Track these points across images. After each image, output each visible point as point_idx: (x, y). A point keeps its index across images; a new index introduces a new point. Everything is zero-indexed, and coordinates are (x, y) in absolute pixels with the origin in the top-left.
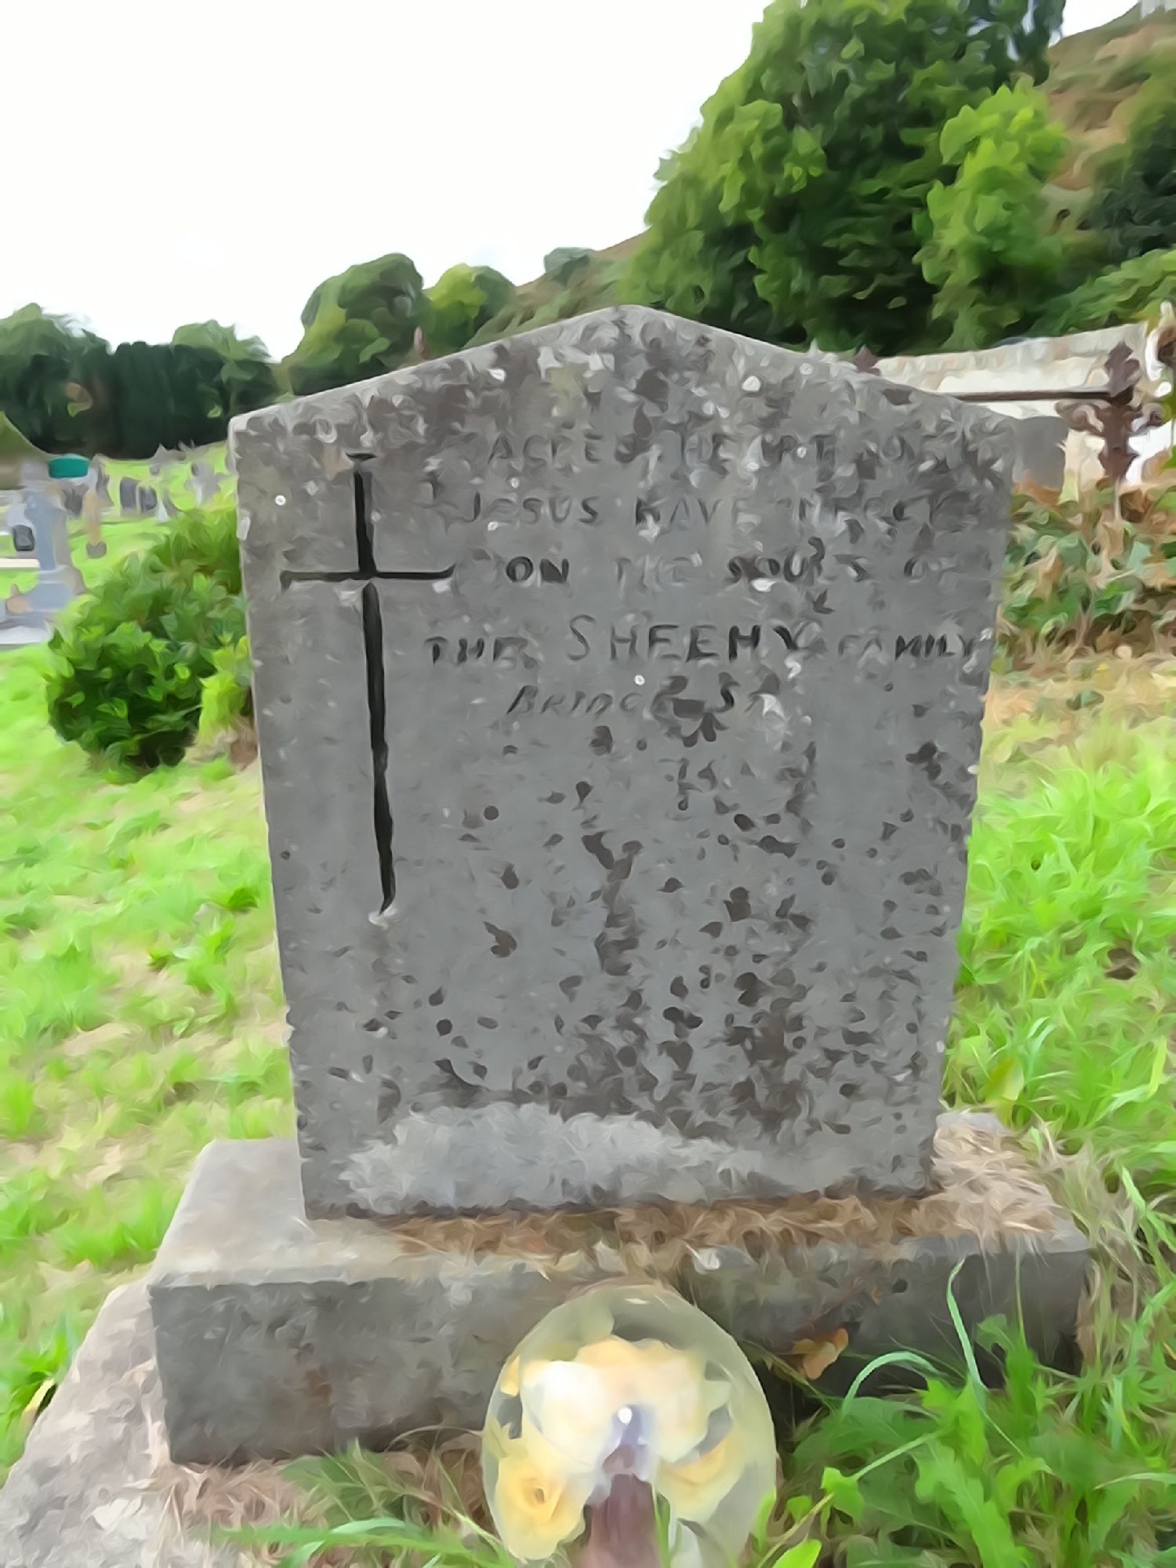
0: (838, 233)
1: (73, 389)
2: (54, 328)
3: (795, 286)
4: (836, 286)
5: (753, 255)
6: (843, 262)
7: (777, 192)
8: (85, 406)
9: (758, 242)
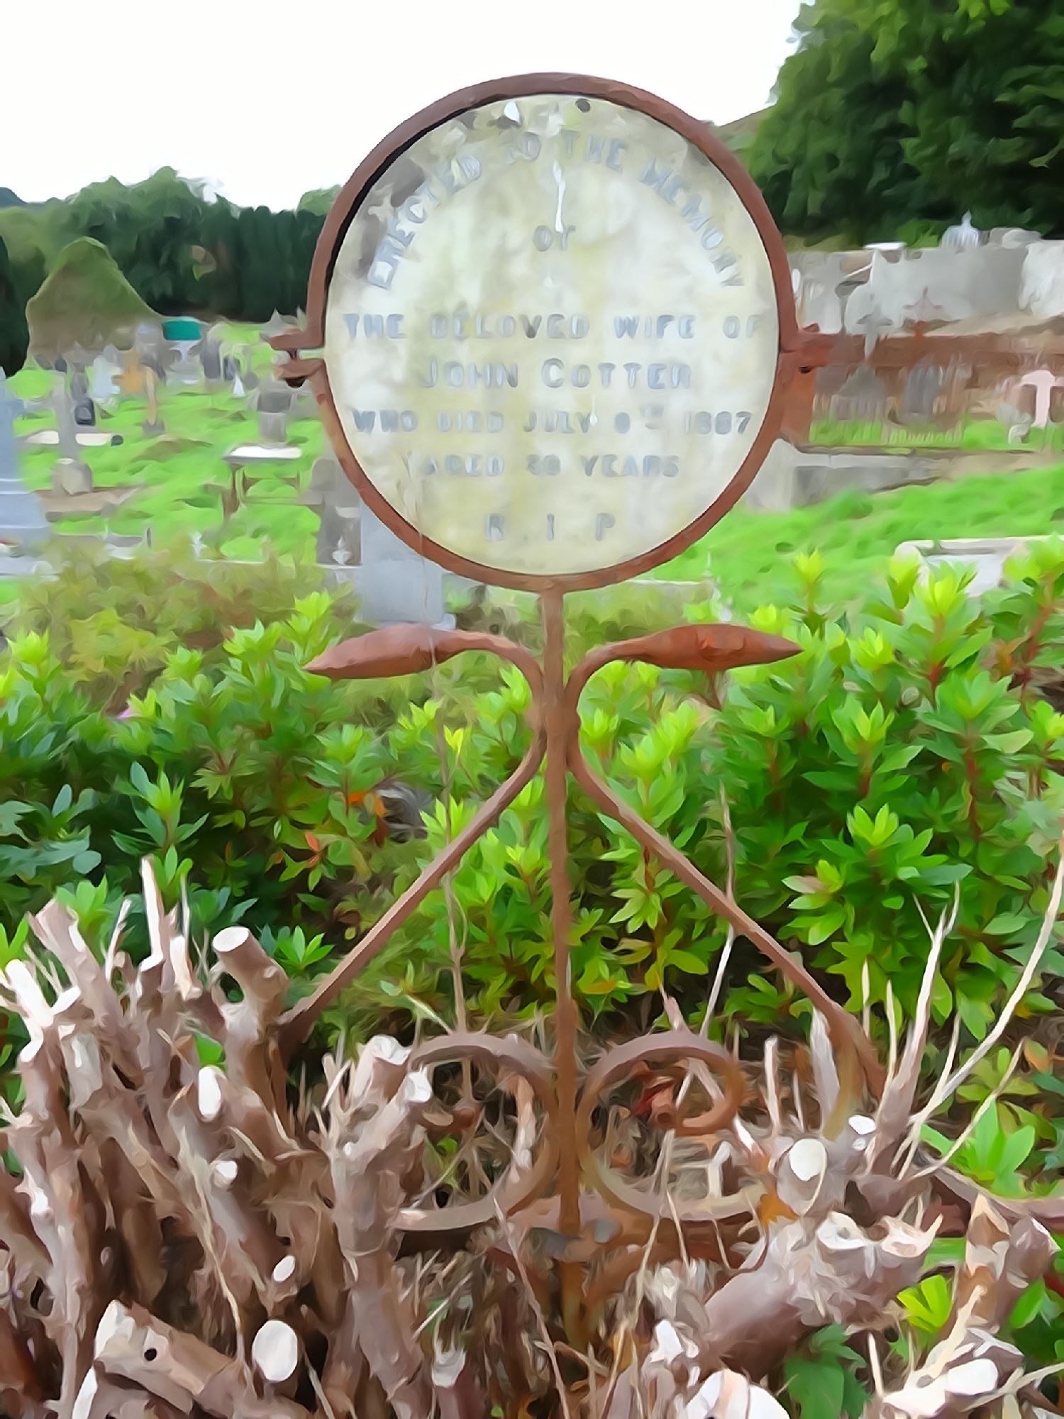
0: (1017, 85)
1: (198, 252)
2: (188, 191)
3: (953, 149)
4: (1006, 151)
5: (905, 113)
6: (1019, 123)
7: (946, 35)
8: (210, 269)
9: (914, 98)
